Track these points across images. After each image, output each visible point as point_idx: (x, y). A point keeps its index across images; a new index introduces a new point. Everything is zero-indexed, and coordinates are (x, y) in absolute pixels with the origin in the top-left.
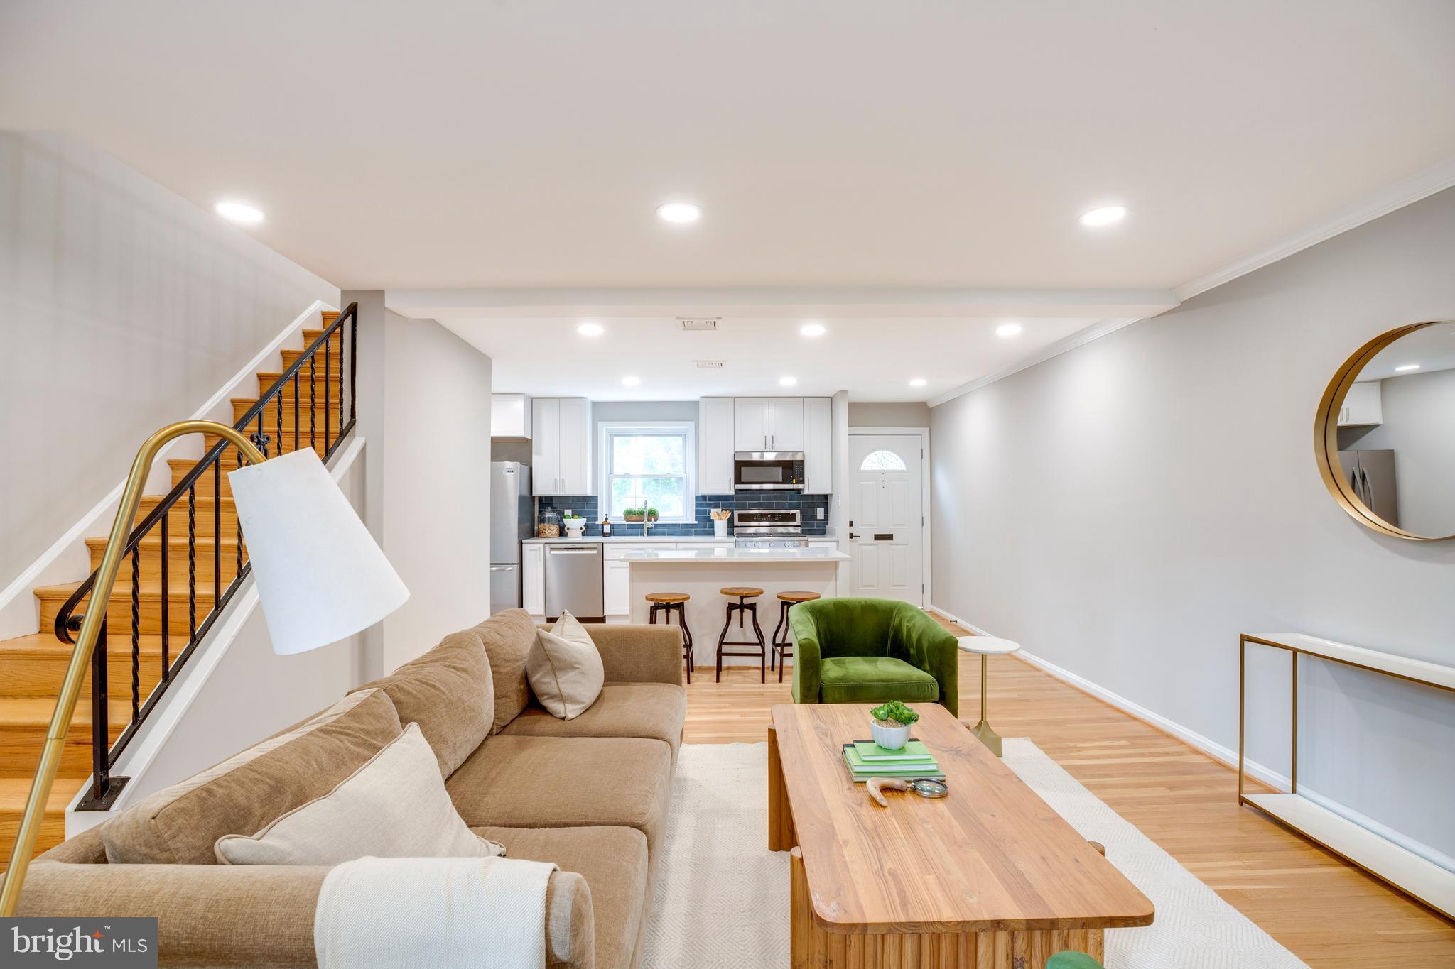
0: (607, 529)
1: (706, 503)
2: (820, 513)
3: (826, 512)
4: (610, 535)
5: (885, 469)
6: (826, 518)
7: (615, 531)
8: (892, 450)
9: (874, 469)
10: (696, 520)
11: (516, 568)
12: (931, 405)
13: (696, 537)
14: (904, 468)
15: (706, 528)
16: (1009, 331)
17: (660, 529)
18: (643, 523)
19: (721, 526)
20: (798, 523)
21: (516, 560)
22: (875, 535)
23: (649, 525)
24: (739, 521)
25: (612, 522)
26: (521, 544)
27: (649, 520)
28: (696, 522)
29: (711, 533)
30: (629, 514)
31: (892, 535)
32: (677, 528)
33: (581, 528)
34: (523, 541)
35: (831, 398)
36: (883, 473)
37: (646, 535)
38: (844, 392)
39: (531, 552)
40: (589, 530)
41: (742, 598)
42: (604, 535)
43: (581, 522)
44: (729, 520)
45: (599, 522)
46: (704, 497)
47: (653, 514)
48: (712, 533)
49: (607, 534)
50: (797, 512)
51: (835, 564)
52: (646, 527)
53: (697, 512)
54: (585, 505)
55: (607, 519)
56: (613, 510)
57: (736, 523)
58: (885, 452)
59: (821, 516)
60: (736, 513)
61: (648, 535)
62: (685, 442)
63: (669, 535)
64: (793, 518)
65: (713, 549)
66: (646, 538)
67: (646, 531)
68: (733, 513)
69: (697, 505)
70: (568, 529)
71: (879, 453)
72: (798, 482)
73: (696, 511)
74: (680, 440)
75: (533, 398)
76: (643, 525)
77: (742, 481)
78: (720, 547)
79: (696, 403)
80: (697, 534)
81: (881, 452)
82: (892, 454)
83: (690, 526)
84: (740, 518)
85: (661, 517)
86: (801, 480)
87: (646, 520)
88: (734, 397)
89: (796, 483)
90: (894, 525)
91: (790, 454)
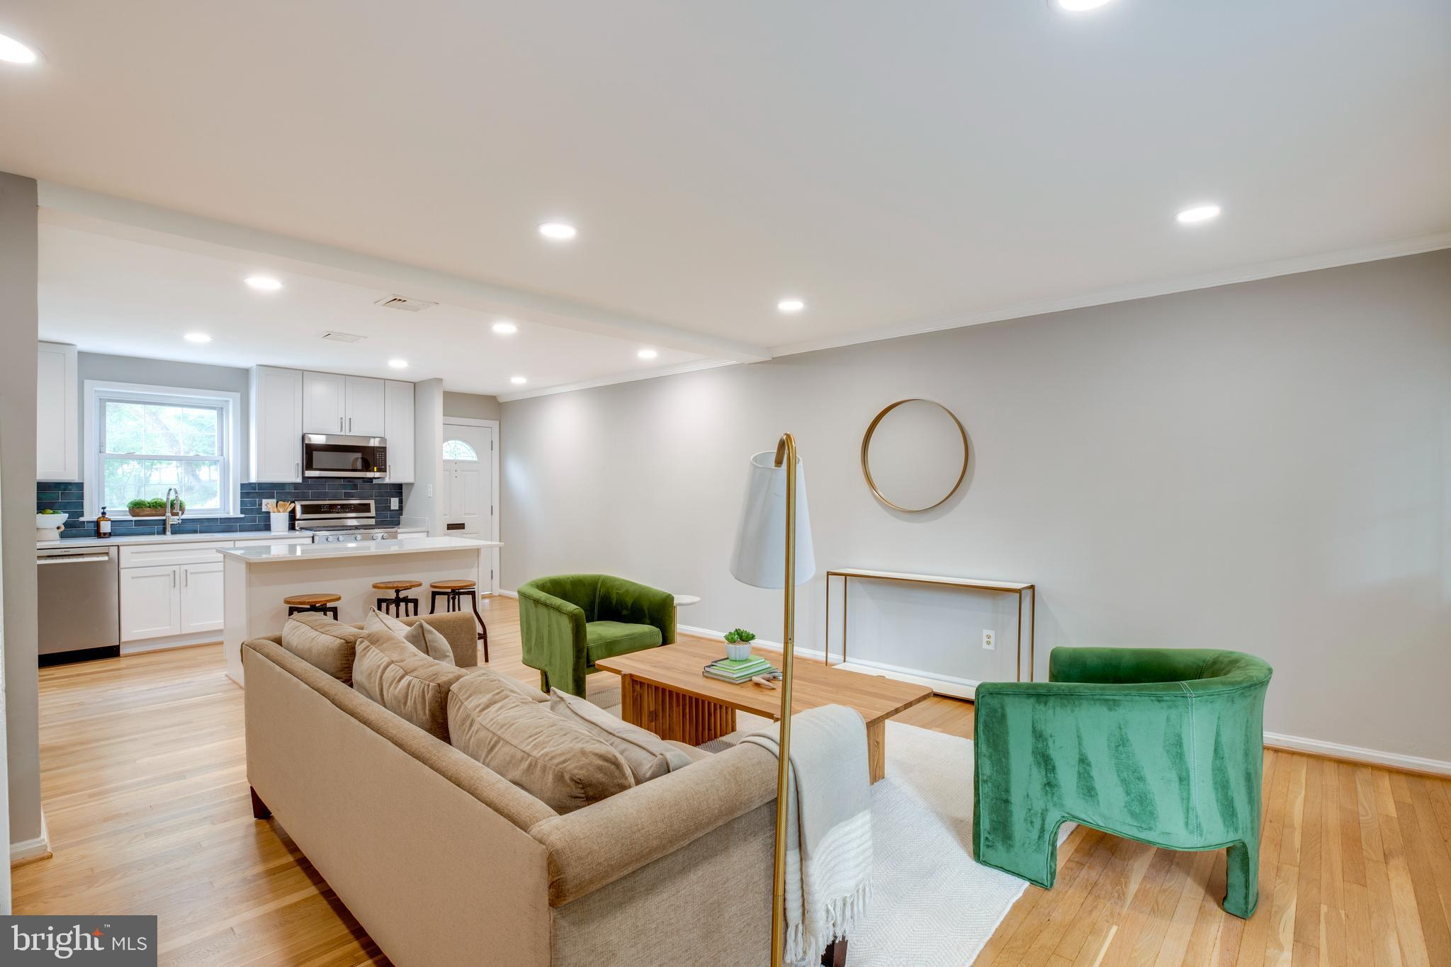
0: (104, 528)
1: (253, 493)
2: (394, 503)
3: (401, 502)
4: (110, 535)
5: (457, 459)
6: (401, 508)
7: (120, 529)
8: (465, 441)
9: (448, 457)
10: (241, 513)
12: (501, 400)
14: (475, 459)
15: (258, 523)
16: (647, 354)
17: (189, 526)
18: (161, 518)
19: (279, 519)
20: (373, 513)
22: (448, 525)
23: (174, 520)
24: (303, 513)
25: (111, 518)
27: (173, 514)
28: (243, 516)
29: (265, 527)
30: (137, 507)
31: (464, 524)
32: (212, 524)
33: (58, 528)
35: (415, 383)
36: (456, 462)
37: (170, 533)
38: (440, 380)
40: (71, 530)
41: (397, 592)
42: (100, 535)
43: (57, 519)
44: (289, 512)
45: (91, 518)
47: (177, 506)
48: (267, 528)
49: (105, 534)
50: (372, 503)
51: (476, 552)
52: (169, 523)
54: (62, 495)
55: (104, 513)
56: (110, 502)
57: (299, 514)
58: (457, 442)
59: (395, 506)
60: (300, 504)
61: (172, 533)
62: (221, 416)
63: (201, 532)
64: (366, 508)
65: (269, 547)
66: (169, 537)
67: (169, 529)
68: (292, 505)
69: (242, 495)
71: (452, 443)
72: (379, 470)
73: (242, 502)
76: (165, 520)
77: (314, 467)
79: (248, 372)
80: (242, 530)
81: (453, 441)
82: (464, 444)
83: (233, 520)
84: (306, 509)
85: (189, 510)
86: (383, 469)
87: (169, 514)
88: (303, 371)
89: (377, 471)
90: (465, 514)
91: (372, 440)
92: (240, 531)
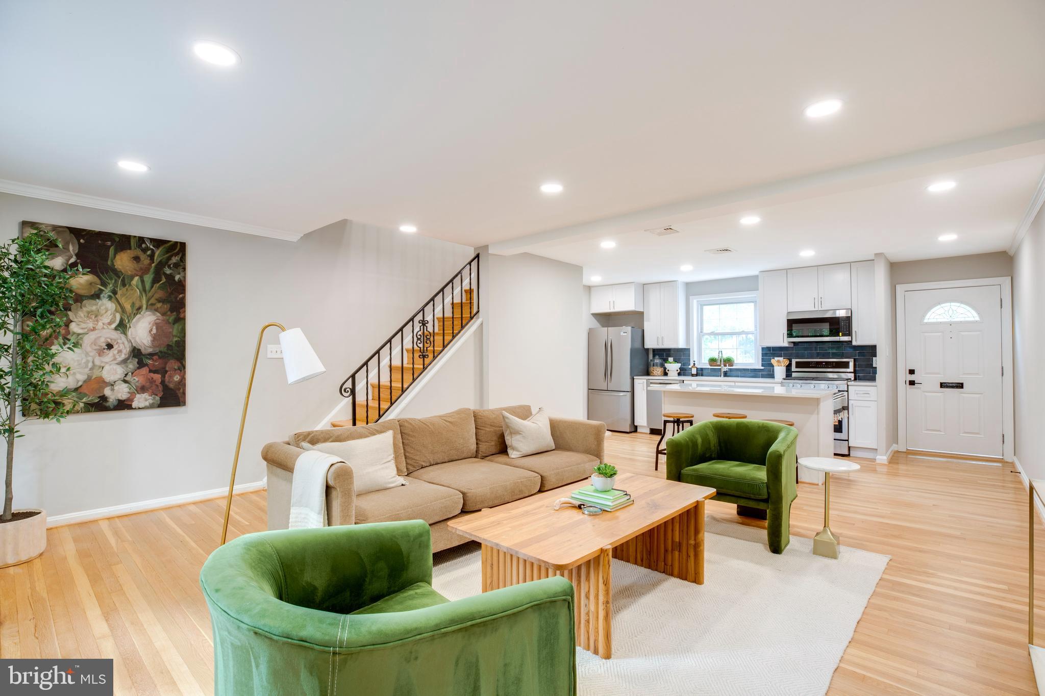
0: (694, 371)
1: (770, 353)
2: (875, 362)
4: (697, 375)
5: (954, 320)
7: (700, 372)
8: (962, 303)
9: (939, 320)
10: (762, 366)
11: (629, 395)
12: (1011, 254)
13: (763, 379)
14: (977, 319)
15: (769, 373)
17: (734, 373)
18: (720, 367)
19: (780, 371)
20: (851, 369)
21: (629, 389)
22: (942, 382)
23: (725, 369)
24: (796, 367)
25: (698, 367)
26: (633, 380)
27: (725, 366)
28: (763, 368)
29: (772, 376)
30: (712, 361)
31: (962, 384)
32: (748, 372)
33: (677, 370)
34: (635, 377)
35: (875, 260)
36: (952, 324)
37: (722, 376)
39: (639, 385)
40: (682, 372)
42: (693, 375)
43: (678, 365)
44: (787, 366)
45: (690, 367)
46: (769, 348)
47: (729, 361)
50: (849, 361)
52: (723, 370)
53: (763, 360)
54: (681, 355)
55: (694, 364)
56: (700, 359)
57: (794, 368)
58: (952, 304)
60: (794, 361)
61: (724, 376)
62: (755, 306)
63: (741, 377)
64: (846, 365)
66: (722, 378)
67: (722, 374)
68: (791, 361)
69: (763, 355)
70: (668, 370)
71: (947, 306)
72: (845, 335)
74: (752, 304)
75: (644, 284)
76: (721, 369)
77: (794, 335)
78: (777, 387)
79: (757, 277)
80: (763, 376)
81: (948, 304)
82: (963, 305)
83: (757, 371)
84: (799, 365)
85: (737, 364)
86: (849, 333)
87: (722, 365)
88: (787, 269)
89: (842, 336)
90: (964, 374)
91: (837, 311)
92: (762, 377)
